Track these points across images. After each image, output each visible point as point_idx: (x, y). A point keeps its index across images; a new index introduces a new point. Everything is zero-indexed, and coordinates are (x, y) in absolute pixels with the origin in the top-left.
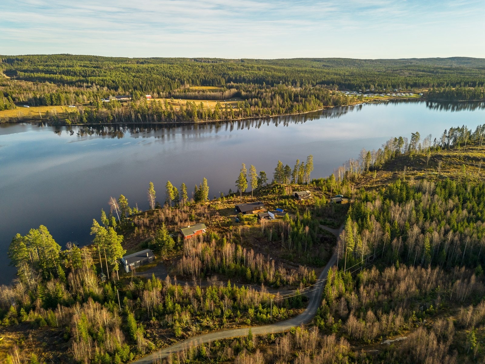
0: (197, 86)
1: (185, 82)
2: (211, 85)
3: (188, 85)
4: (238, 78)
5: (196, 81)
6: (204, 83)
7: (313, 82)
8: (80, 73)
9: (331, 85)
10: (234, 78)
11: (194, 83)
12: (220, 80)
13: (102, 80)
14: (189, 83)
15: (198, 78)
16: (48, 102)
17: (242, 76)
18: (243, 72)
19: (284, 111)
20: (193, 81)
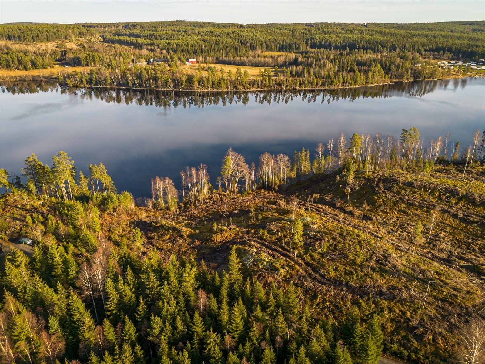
0: (272, 51)
1: (258, 47)
2: (288, 50)
3: (260, 51)
4: (323, 43)
5: (271, 46)
6: (282, 48)
7: (421, 47)
8: (160, 37)
9: (442, 52)
10: (318, 43)
11: (268, 48)
12: (299, 45)
13: (168, 44)
14: (262, 48)
15: (274, 43)
16: (83, 62)
17: (329, 41)
18: (333, 36)
19: (320, 83)
20: (267, 46)
